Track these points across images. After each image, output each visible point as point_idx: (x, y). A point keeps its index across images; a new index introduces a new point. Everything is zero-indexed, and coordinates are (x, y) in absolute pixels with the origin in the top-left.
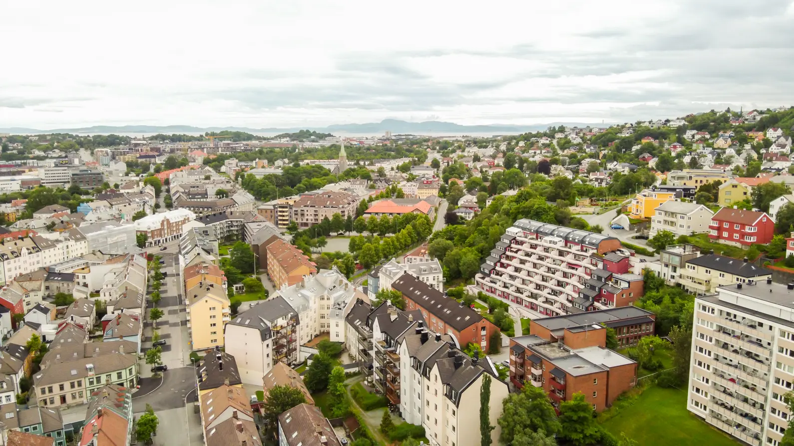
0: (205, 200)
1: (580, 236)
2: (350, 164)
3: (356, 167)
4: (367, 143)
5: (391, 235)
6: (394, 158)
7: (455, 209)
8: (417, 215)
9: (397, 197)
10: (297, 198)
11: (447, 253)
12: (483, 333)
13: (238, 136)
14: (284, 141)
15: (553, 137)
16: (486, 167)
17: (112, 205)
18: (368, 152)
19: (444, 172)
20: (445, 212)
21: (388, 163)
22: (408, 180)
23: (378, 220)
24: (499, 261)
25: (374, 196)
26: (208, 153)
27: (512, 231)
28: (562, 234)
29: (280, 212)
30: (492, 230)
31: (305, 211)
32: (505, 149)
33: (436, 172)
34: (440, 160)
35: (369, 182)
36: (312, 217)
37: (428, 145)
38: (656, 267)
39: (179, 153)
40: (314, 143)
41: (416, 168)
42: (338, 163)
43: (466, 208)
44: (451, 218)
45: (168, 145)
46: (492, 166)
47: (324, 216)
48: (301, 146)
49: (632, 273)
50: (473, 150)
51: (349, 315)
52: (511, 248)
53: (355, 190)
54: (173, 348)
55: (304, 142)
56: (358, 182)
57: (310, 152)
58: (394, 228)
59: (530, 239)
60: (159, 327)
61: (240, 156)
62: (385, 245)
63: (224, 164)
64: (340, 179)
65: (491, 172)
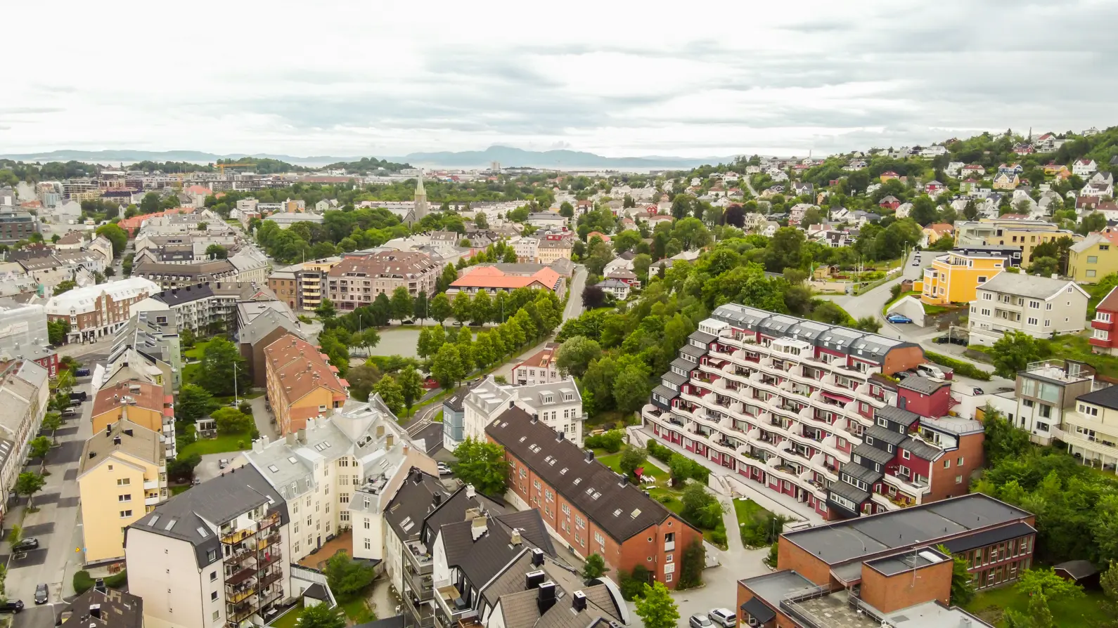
0: (188, 262)
1: (845, 339)
2: (433, 208)
3: (441, 213)
4: (463, 179)
5: (493, 324)
6: (503, 200)
7: (598, 281)
8: (537, 292)
9: (506, 261)
10: (335, 260)
11: (590, 364)
12: (669, 546)
13: (266, 166)
14: (337, 173)
15: (744, 172)
16: (644, 215)
17: (27, 270)
18: (465, 191)
19: (580, 222)
20: (582, 286)
21: (493, 207)
22: (524, 234)
23: (472, 299)
24: (687, 383)
25: (467, 259)
26: (215, 189)
27: (711, 325)
28: (808, 335)
29: (307, 283)
30: (669, 324)
31: (349, 282)
32: (671, 189)
33: (567, 223)
34: (574, 205)
35: (461, 235)
36: (361, 294)
37: (554, 183)
38: (1005, 405)
39: (170, 189)
40: (381, 178)
41: (536, 215)
42: (413, 207)
43: (618, 279)
44: (593, 298)
45: (157, 178)
46: (653, 214)
47: (381, 291)
48: (361, 182)
49: (957, 415)
50: (625, 190)
51: (391, 503)
52: (710, 358)
53: (436, 249)
54: (48, 558)
55: (367, 175)
56: (443, 237)
57: (374, 190)
58: (498, 312)
59: (747, 342)
60: (38, 507)
61: (263, 195)
62: (480, 345)
63: (235, 207)
64: (416, 231)
65: (652, 224)
